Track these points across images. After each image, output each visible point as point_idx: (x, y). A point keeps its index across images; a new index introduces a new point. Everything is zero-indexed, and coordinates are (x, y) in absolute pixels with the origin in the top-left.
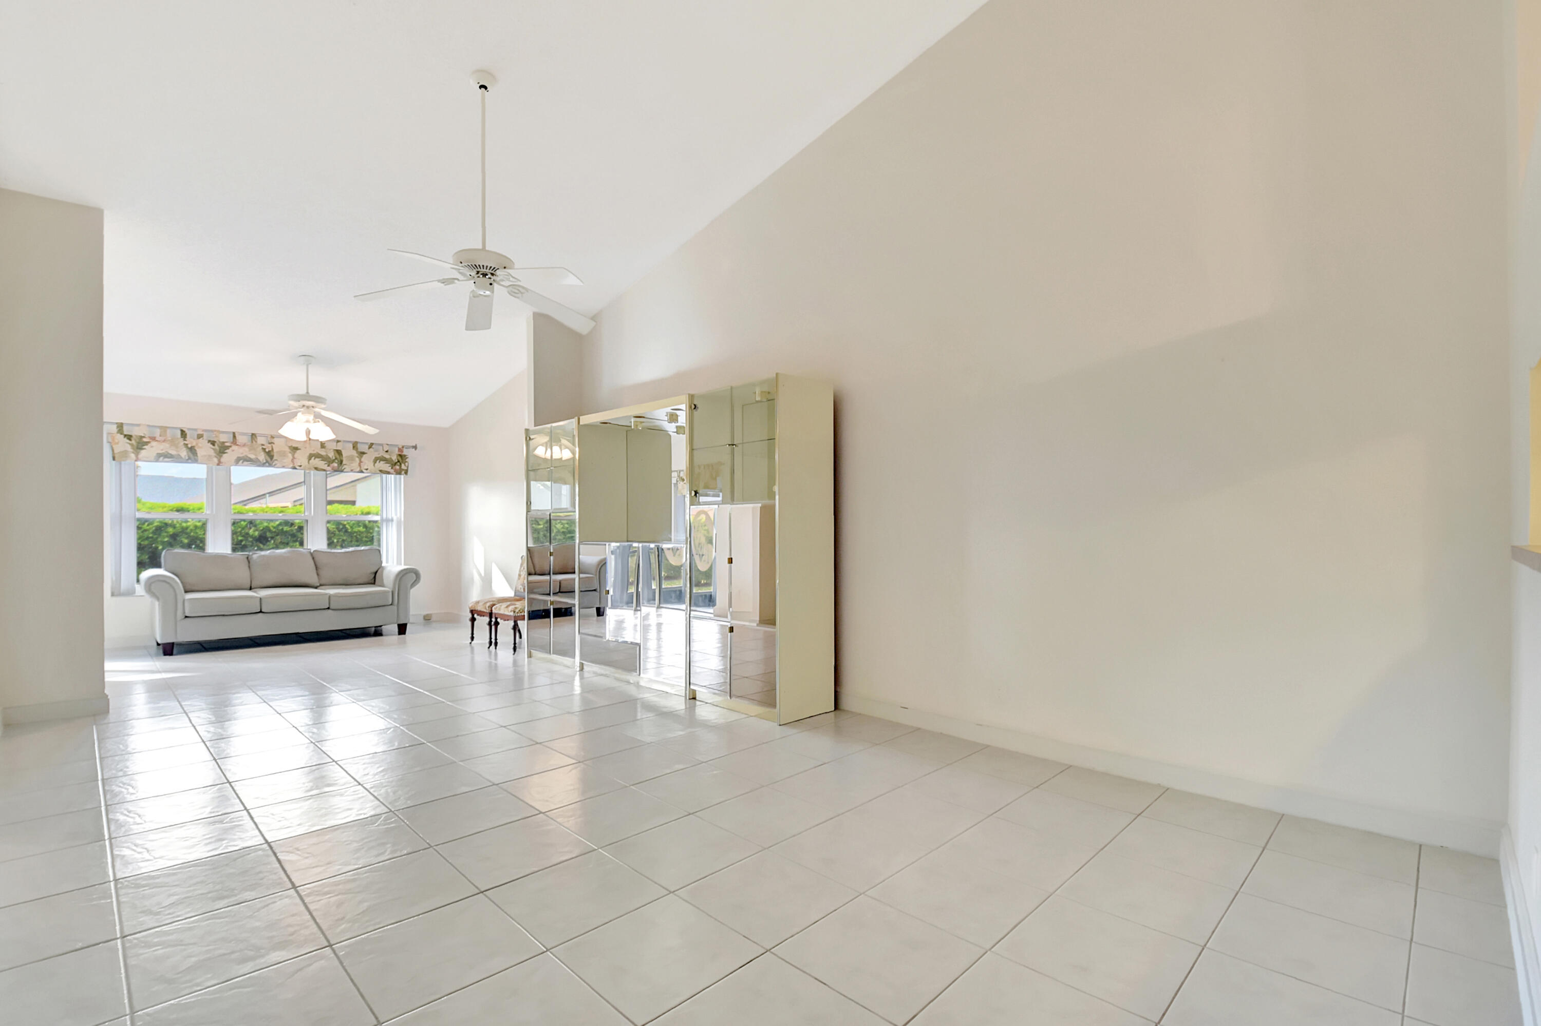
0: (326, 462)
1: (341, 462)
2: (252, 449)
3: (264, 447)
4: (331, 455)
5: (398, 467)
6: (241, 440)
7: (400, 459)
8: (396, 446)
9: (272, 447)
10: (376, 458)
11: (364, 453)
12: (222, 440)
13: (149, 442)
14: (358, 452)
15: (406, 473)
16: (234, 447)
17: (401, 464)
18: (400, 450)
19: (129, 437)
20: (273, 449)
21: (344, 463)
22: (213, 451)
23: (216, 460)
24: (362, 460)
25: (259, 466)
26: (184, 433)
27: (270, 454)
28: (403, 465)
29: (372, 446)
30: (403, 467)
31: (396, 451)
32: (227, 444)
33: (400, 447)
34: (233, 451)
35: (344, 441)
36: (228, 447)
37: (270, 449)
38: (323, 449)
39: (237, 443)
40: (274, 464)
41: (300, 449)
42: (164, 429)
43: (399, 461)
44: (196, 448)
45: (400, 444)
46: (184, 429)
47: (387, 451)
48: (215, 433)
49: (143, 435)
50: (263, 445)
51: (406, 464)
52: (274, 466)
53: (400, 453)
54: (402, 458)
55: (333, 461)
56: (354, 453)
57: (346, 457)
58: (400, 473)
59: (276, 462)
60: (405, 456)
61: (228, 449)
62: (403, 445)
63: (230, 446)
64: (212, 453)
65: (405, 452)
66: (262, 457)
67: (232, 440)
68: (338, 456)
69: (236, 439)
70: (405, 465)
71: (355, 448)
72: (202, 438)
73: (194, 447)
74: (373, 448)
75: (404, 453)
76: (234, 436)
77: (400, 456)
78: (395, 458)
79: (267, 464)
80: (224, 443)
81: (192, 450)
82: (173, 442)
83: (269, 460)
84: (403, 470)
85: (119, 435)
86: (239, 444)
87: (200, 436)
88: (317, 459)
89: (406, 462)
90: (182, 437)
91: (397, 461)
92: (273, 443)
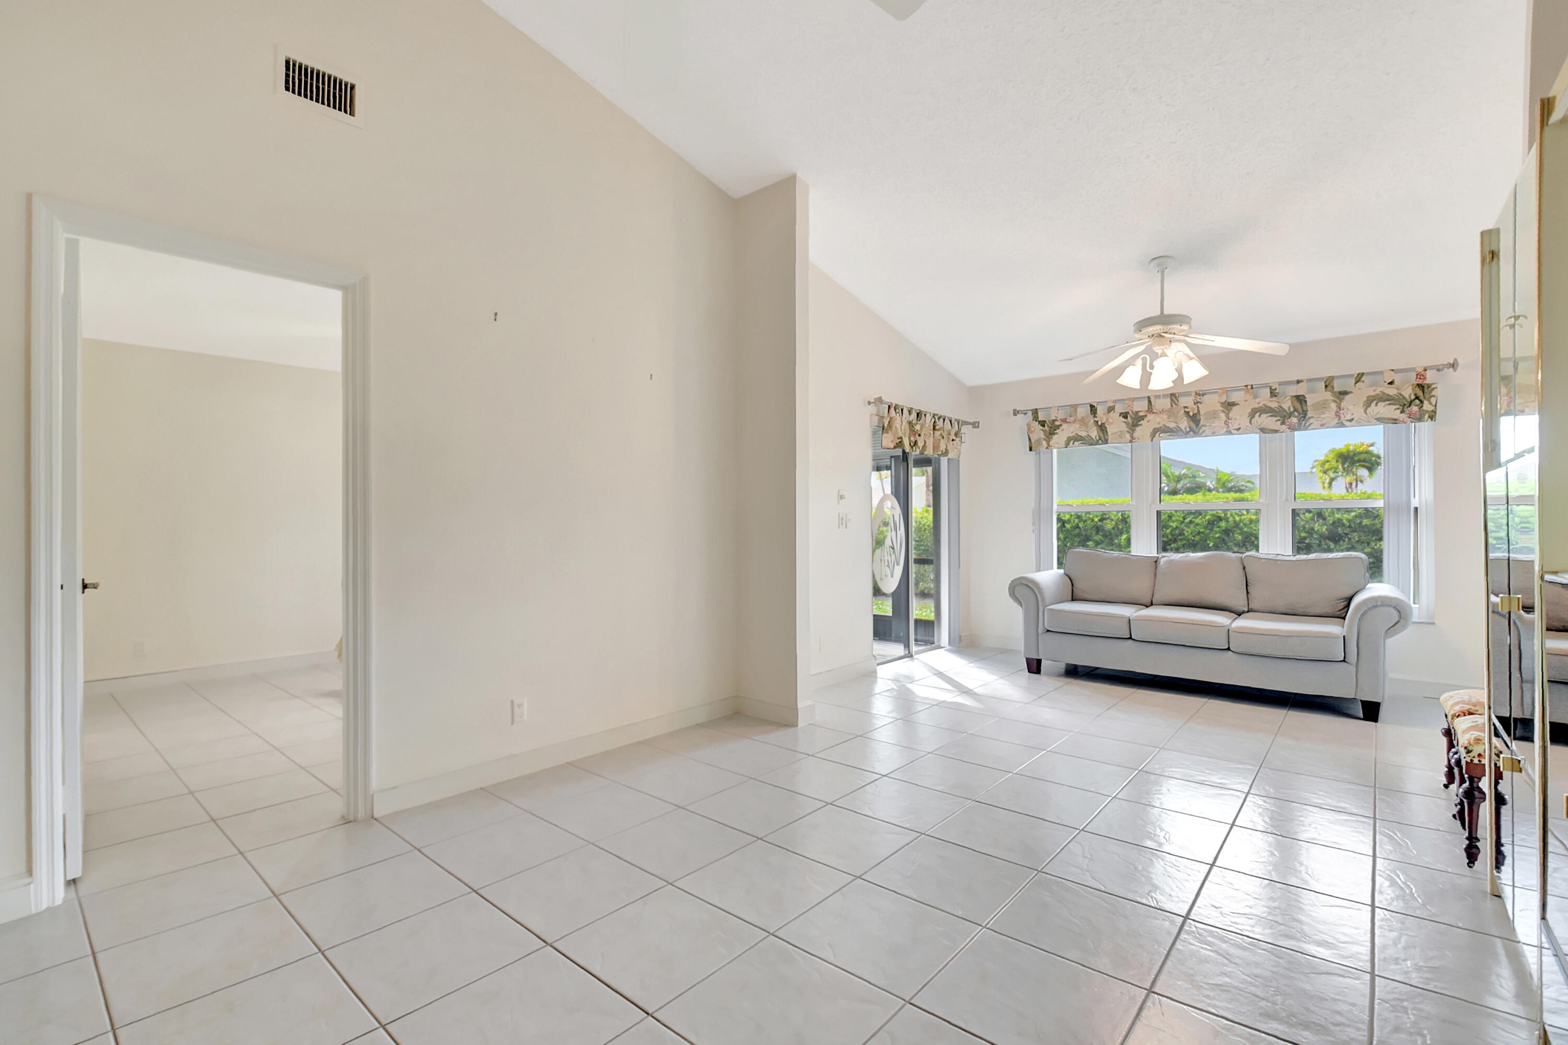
0: (1278, 418)
1: (1305, 413)
2: (1170, 413)
3: (1186, 410)
4: (1287, 405)
5: (1415, 409)
6: (1159, 404)
7: (1420, 394)
8: (1413, 369)
9: (1198, 407)
10: (1368, 397)
11: (1345, 393)
12: (1135, 409)
13: (1061, 425)
14: (1334, 393)
15: (1432, 417)
16: (1150, 417)
17: (1422, 402)
18: (1420, 376)
19: (1043, 424)
20: (1199, 411)
21: (1309, 414)
22: (1125, 425)
23: (1128, 436)
24: (1343, 405)
25: (1181, 437)
26: (1094, 409)
27: (1195, 419)
28: (1426, 402)
29: (1360, 378)
30: (1427, 406)
31: (1413, 379)
32: (1141, 414)
33: (1420, 370)
34: (1148, 421)
35: (1309, 380)
36: (1143, 418)
37: (1196, 411)
38: (1274, 399)
39: (1154, 411)
40: (1201, 431)
41: (1238, 404)
42: (1074, 407)
43: (1417, 398)
44: (1106, 425)
45: (1419, 365)
46: (1093, 404)
47: (1391, 383)
48: (1127, 402)
49: (1055, 418)
50: (1187, 407)
51: (1433, 400)
52: (1200, 435)
53: (1420, 382)
54: (1423, 389)
55: (1290, 415)
56: (1328, 396)
57: (1313, 405)
58: (1420, 419)
59: (1204, 428)
60: (1429, 386)
61: (1143, 419)
62: (1426, 365)
63: (1146, 416)
64: (1124, 427)
65: (1430, 377)
66: (1184, 424)
67: (1147, 409)
68: (1298, 406)
69: (1151, 405)
70: (1430, 403)
71: (1329, 388)
72: (1112, 412)
73: (1104, 423)
74: (1363, 382)
75: (1428, 381)
76: (1150, 402)
77: (1421, 386)
78: (1408, 393)
79: (1192, 433)
80: (1137, 412)
81: (1102, 428)
82: (1083, 421)
83: (1193, 426)
84: (1427, 411)
85: (1035, 422)
86: (1156, 411)
87: (1111, 409)
88: (1264, 416)
89: (1434, 396)
90: (1091, 414)
91: (1413, 397)
92: (1201, 403)
